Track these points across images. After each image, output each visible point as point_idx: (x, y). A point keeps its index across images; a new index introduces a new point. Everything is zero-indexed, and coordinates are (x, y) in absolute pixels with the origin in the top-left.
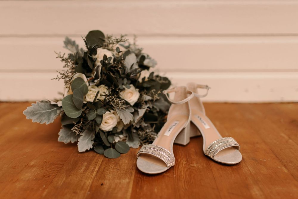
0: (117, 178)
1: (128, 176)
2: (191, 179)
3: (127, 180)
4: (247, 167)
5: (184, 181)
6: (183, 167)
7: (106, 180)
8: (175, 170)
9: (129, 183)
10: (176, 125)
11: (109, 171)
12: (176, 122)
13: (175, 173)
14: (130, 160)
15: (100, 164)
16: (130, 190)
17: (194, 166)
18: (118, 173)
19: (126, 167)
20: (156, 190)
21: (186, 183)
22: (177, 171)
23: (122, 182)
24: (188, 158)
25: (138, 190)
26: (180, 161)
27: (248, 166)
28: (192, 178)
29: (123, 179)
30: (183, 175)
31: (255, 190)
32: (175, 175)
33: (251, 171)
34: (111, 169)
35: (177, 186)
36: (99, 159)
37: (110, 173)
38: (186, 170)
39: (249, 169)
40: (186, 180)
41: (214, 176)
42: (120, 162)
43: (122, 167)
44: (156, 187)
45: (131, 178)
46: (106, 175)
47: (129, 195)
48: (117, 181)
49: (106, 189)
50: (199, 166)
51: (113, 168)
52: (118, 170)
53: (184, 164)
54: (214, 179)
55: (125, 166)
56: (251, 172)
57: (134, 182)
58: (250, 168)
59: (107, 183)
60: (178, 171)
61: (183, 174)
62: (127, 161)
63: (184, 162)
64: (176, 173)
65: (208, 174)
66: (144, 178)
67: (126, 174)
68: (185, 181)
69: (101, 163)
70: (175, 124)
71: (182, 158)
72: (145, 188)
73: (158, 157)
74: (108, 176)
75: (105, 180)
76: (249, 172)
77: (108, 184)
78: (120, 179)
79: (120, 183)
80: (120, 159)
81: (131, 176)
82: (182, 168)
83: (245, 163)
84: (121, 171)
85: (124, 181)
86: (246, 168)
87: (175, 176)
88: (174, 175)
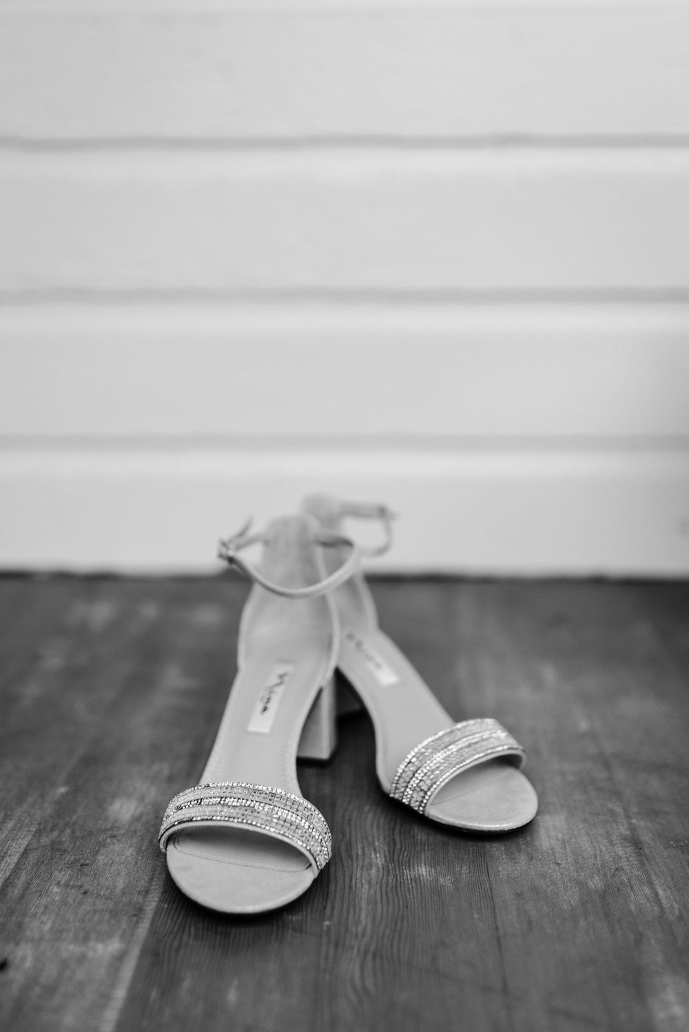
0: (71, 935)
1: (124, 924)
2: (396, 942)
3: (115, 945)
4: (651, 884)
5: (362, 948)
6: (369, 882)
7: (23, 945)
8: (331, 896)
9: (120, 958)
10: (286, 679)
11: (44, 901)
12: (282, 669)
13: (328, 911)
14: (144, 848)
15: (11, 867)
16: (121, 993)
17: (416, 880)
18: (81, 911)
19: (121, 883)
20: (232, 996)
21: (369, 957)
22: (342, 899)
23: (90, 954)
24: (398, 839)
25: (154, 994)
26: (360, 851)
27: (653, 877)
28: (400, 935)
29: (97, 940)
30: (363, 922)
31: (670, 996)
32: (327, 923)
33: (664, 902)
34: (56, 889)
35: (328, 977)
36: (13, 840)
37: (46, 908)
38: (379, 897)
39: (656, 894)
40: (372, 948)
41: (497, 928)
42: (100, 858)
43: (102, 880)
44: (236, 982)
45: (132, 935)
46: (27, 920)
47: (111, 1015)
48: (70, 949)
49: (15, 990)
50: (441, 880)
51: (66, 885)
52: (85, 893)
53: (374, 868)
54: (499, 940)
55: (119, 874)
56: (662, 909)
57: (144, 952)
58: (660, 892)
59: (24, 959)
60: (346, 902)
61: (363, 916)
62: (130, 852)
63: (379, 860)
64: (336, 912)
65: (476, 916)
66: (190, 932)
67: (114, 914)
68: (366, 952)
69: (15, 859)
70: (281, 677)
71: (370, 838)
72: (186, 984)
73: (269, 833)
74: (35, 924)
75: (17, 944)
76: (656, 909)
77: (28, 964)
78: (86, 939)
79: (82, 959)
80: (104, 840)
81: (137, 922)
82: (366, 886)
83: (643, 864)
84: (98, 902)
85: (100, 947)
86: (647, 890)
87: (329, 927)
88: (323, 920)
